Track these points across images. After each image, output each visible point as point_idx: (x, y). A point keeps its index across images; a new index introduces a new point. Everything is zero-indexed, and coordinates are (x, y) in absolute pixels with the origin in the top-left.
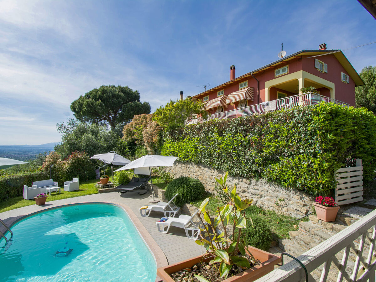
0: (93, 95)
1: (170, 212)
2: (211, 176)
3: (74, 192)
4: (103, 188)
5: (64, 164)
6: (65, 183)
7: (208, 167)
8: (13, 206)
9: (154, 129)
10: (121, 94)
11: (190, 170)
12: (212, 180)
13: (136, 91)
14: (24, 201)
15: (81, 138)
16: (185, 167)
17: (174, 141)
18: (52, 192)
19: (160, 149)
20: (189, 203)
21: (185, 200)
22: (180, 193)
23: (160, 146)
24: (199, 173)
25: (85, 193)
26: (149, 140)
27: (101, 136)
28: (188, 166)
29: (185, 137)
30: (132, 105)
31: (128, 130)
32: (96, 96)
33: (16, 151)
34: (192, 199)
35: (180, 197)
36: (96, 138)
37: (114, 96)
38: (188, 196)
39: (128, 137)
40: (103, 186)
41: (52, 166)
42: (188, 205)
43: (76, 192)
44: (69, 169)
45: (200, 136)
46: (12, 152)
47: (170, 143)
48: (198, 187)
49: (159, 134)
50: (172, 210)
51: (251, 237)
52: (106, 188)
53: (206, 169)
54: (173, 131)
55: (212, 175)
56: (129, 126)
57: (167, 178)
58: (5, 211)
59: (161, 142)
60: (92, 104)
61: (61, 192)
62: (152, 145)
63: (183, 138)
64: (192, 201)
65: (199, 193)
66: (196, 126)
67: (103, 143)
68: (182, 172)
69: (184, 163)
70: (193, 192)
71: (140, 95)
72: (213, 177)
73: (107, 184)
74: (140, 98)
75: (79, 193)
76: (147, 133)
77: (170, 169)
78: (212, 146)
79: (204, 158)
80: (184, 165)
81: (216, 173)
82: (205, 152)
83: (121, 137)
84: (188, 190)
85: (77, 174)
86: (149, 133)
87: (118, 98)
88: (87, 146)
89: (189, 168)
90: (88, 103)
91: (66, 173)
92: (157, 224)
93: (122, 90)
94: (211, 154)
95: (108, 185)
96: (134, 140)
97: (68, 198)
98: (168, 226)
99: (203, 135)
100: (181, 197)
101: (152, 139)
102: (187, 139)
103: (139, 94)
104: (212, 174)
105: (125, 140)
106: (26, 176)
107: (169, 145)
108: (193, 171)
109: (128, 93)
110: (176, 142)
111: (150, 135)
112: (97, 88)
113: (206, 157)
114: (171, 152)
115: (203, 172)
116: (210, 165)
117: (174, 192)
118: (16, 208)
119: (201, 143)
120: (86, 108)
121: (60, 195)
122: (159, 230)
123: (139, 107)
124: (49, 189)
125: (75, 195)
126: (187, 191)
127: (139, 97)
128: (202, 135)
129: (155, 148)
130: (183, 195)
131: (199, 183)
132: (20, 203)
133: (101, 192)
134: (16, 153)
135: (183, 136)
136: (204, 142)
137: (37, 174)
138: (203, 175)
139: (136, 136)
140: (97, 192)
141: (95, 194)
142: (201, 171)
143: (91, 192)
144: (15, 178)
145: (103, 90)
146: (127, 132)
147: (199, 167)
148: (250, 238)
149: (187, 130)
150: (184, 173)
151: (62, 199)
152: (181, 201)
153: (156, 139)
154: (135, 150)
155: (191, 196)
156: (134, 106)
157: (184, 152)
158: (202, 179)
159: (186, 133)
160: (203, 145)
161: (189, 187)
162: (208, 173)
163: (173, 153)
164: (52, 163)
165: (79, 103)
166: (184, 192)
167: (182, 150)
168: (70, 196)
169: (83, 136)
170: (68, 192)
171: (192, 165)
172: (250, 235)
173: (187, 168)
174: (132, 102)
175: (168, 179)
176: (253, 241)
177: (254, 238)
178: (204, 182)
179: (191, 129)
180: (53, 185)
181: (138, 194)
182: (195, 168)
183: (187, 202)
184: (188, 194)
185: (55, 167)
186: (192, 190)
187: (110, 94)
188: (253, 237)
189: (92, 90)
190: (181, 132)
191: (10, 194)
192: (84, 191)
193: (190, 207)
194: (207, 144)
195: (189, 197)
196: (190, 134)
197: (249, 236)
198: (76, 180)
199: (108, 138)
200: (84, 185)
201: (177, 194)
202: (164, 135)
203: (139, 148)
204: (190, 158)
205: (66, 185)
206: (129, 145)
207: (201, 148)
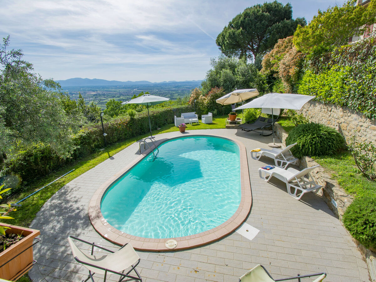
0: (235, 22)
1: (282, 161)
2: (359, 127)
3: (208, 125)
4: (231, 124)
5: (204, 99)
6: (202, 116)
7: (357, 113)
8: (167, 130)
9: (294, 58)
10: (267, 14)
11: (331, 115)
12: (359, 132)
13: (287, 5)
14: (175, 127)
15: (220, 73)
16: (326, 110)
17: (315, 73)
18: (192, 123)
19: (298, 84)
20: (310, 157)
21: (305, 152)
22: (300, 143)
23: (298, 80)
24: (342, 120)
25: (215, 127)
26: (285, 73)
27: (239, 70)
28: (330, 109)
29: (331, 67)
30: (279, 26)
31: (267, 61)
32: (238, 23)
33: (187, 86)
34: (315, 153)
35: (299, 148)
36: (234, 73)
37: (257, 17)
38: (310, 148)
39: (266, 69)
40: (231, 122)
41: (195, 101)
42: (307, 159)
43: (209, 125)
44: (208, 103)
45: (353, 65)
46: (185, 87)
47: (310, 76)
48: (330, 139)
49: (299, 63)
50: (284, 160)
51: (368, 226)
52: (233, 124)
53: (354, 116)
54: (317, 59)
55: (361, 126)
56: (269, 55)
57: (298, 122)
58: (162, 133)
59: (299, 75)
60: (234, 34)
61: (199, 124)
62: (288, 79)
63: (329, 69)
64: (315, 155)
65: (330, 147)
66: (349, 49)
67: (239, 78)
68: (320, 115)
69: (325, 104)
70: (320, 144)
71: (293, 9)
72: (363, 128)
73: (234, 120)
74: (292, 13)
75: (211, 126)
76: (284, 64)
77: (308, 111)
78: (369, 81)
79: (353, 100)
80: (324, 107)
81: (367, 124)
82: (356, 89)
83: (259, 70)
84: (313, 141)
85: (215, 108)
86: (287, 64)
87: (261, 21)
88: (225, 81)
89: (331, 111)
90: (230, 34)
91: (206, 107)
92: (259, 170)
93: (268, 8)
94: (363, 94)
95: (236, 122)
96: (273, 72)
97: (202, 129)
98: (269, 176)
99: (359, 63)
100: (301, 148)
101: (288, 72)
102: (333, 70)
103: (290, 8)
104: (361, 124)
105: (263, 73)
106: (178, 108)
107: (308, 79)
108: (335, 116)
109: (276, 10)
110: (318, 74)
111: (287, 66)
112: (240, 13)
113: (355, 98)
114: (310, 89)
115: (350, 119)
116: (360, 111)
117: (294, 140)
118: (168, 132)
119: (351, 75)
120: (228, 40)
121: (198, 126)
122: (261, 176)
123: (287, 27)
124: (190, 120)
125: (207, 127)
126: (310, 142)
127: (290, 12)
128: (356, 63)
129: (293, 83)
130: (303, 145)
131: (334, 134)
132: (172, 129)
133: (228, 128)
134: (187, 88)
135: (329, 66)
136: (356, 75)
137: (185, 107)
138: (348, 124)
139: (274, 68)
140: (225, 127)
141: (223, 128)
142: (346, 118)
143: (220, 127)
144: (170, 110)
145: (246, 14)
146: (266, 63)
147: (345, 111)
148: (365, 226)
149: (335, 56)
150: (323, 117)
151: (197, 129)
152: (300, 152)
153: (293, 71)
154: (273, 85)
155: (316, 149)
156: (282, 27)
157: (327, 88)
158: (345, 129)
159: (333, 61)
160: (355, 79)
161: (315, 137)
162: (356, 122)
163: (312, 89)
164: (196, 99)
165: (223, 35)
166: (305, 143)
167: (324, 85)
168: (204, 127)
169: (221, 72)
170: (204, 124)
171: (336, 107)
172: (367, 222)
173: (328, 110)
174: (279, 23)
175: (300, 123)
176: (368, 232)
177: (372, 229)
178: (347, 134)
179: (341, 55)
180: (194, 117)
181: (261, 135)
182: (338, 112)
183: (307, 155)
184: (311, 146)
185: (197, 102)
186: (318, 141)
187: (252, 17)
188: (370, 227)
189: (235, 17)
190: (327, 58)
191: (168, 121)
192: (215, 125)
193: (309, 161)
194: (361, 77)
195: (312, 149)
196: (339, 61)
197: (365, 224)
198: (210, 114)
199: (245, 72)
200: (218, 119)
201: (296, 143)
202: (305, 65)
203: (277, 82)
204: (333, 97)
205: (203, 118)
206: (267, 80)
207: (350, 84)
